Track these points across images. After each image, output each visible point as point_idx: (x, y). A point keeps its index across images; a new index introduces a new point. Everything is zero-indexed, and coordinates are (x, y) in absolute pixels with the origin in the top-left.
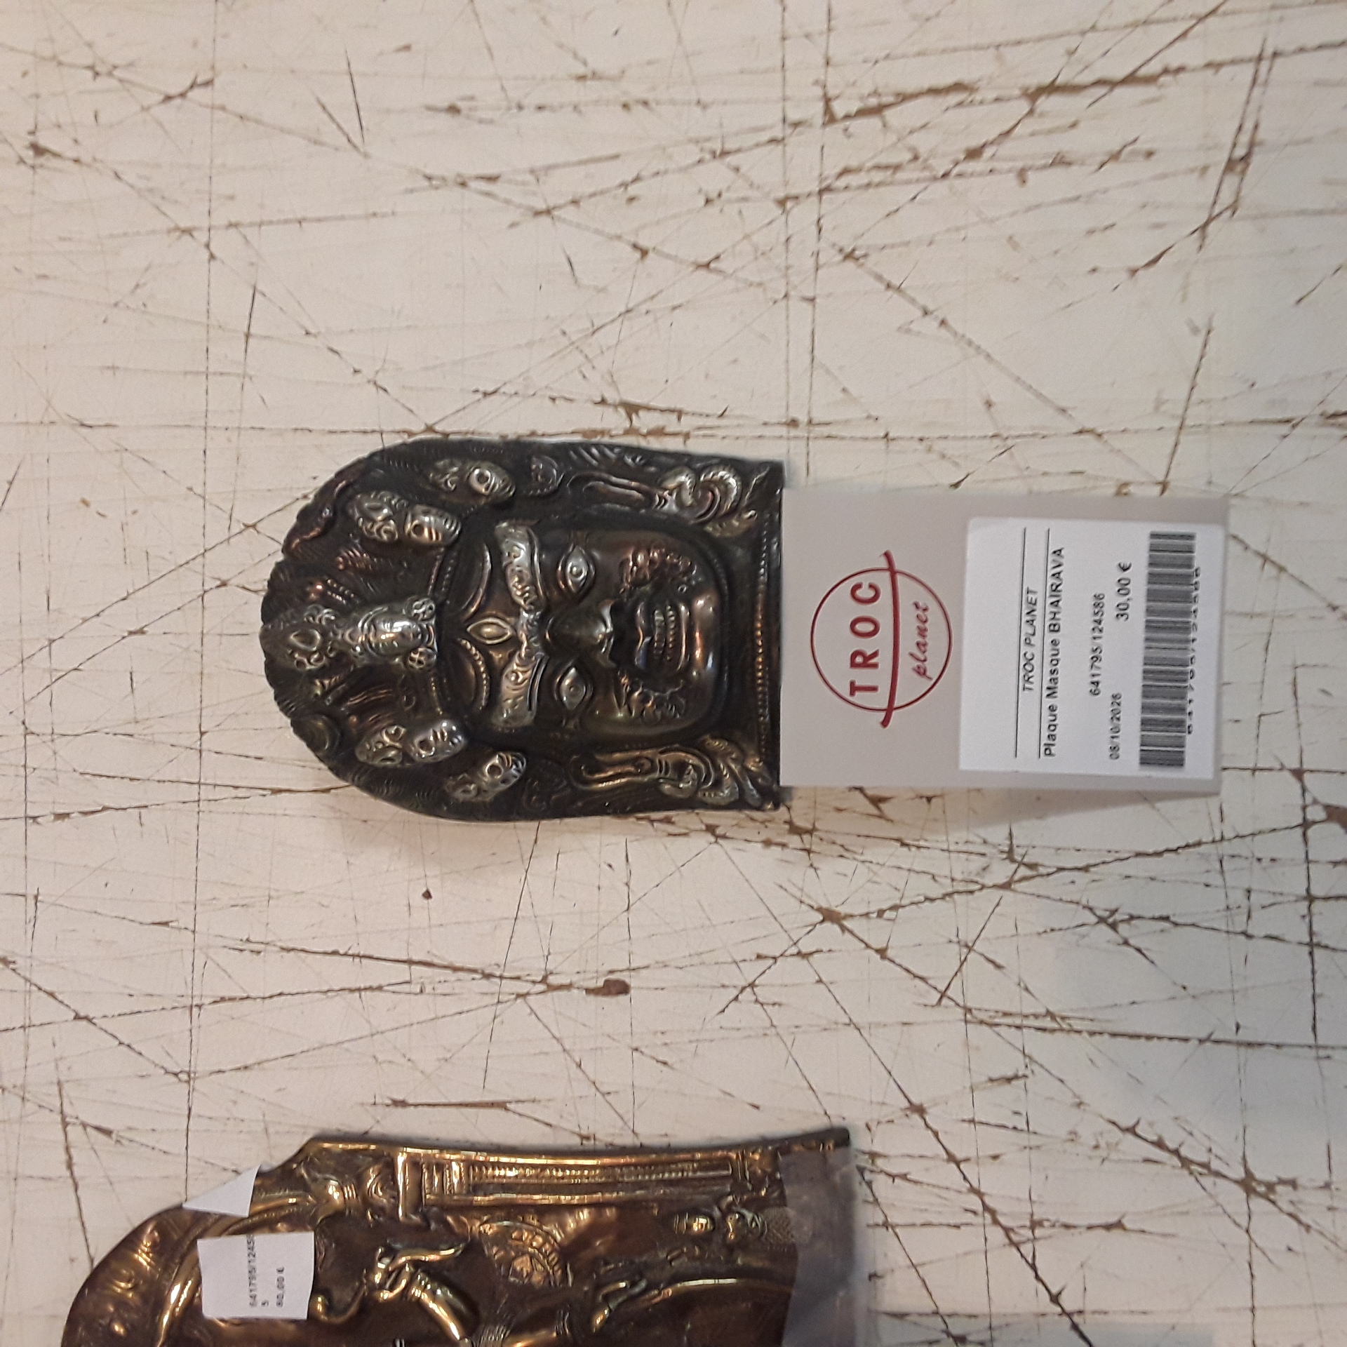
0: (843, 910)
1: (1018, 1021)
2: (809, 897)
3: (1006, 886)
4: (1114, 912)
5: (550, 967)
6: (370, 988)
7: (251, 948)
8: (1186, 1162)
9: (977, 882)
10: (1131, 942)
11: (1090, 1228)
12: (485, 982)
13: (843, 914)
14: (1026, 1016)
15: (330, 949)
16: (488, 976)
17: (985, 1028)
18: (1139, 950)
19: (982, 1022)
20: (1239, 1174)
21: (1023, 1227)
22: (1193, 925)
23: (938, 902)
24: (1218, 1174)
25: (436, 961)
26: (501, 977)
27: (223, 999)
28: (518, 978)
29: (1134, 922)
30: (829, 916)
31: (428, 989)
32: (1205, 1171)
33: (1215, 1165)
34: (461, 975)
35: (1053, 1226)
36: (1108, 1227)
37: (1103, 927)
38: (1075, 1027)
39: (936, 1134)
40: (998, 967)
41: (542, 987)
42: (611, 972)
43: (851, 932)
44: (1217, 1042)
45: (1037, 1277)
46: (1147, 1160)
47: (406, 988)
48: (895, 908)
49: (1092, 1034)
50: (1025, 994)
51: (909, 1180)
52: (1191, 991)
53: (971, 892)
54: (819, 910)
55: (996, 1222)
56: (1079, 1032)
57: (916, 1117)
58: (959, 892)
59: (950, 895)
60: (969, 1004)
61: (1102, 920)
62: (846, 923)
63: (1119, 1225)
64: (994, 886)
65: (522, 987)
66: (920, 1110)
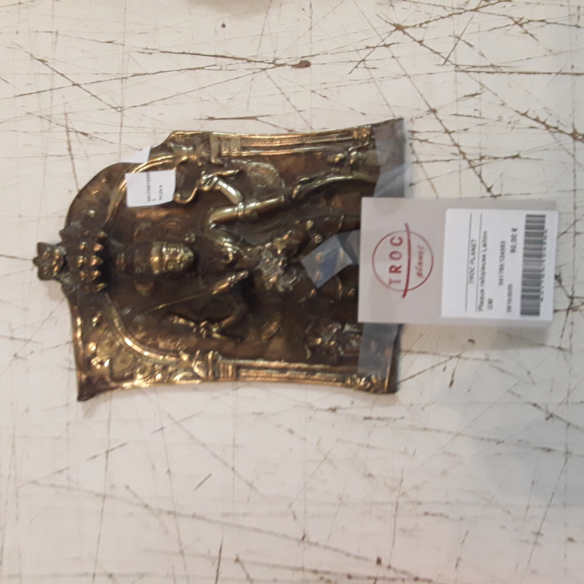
0: (404, 24)
1: (478, 70)
2: (390, 19)
3: (476, 10)
4: (521, 19)
5: (276, 56)
6: (199, 68)
7: (148, 52)
8: (548, 127)
9: (463, 9)
10: (529, 32)
11: (506, 158)
12: (248, 64)
13: (404, 27)
14: (482, 67)
15: (182, 51)
16: (249, 61)
17: (464, 73)
18: (531, 35)
19: (463, 71)
20: (571, 131)
21: (476, 159)
22: (555, 23)
23: (446, 19)
24: (561, 132)
25: (228, 55)
26: (255, 62)
27: (136, 75)
28: (262, 62)
29: (530, 23)
30: (399, 27)
31: (224, 68)
32: (555, 130)
33: (561, 128)
34: (238, 61)
35: (489, 158)
36: (514, 157)
37: (517, 26)
38: (504, 71)
39: (441, 121)
40: (471, 46)
41: (273, 65)
42: (303, 57)
43: (408, 34)
44: (564, 74)
45: (482, 181)
46: (531, 127)
47: (214, 68)
48: (427, 22)
49: (511, 73)
50: (482, 57)
51: (429, 142)
52: (553, 52)
53: (460, 13)
54: (394, 25)
55: (465, 158)
56: (504, 73)
57: (432, 115)
58: (455, 14)
59: (451, 15)
60: (458, 63)
61: (516, 23)
62: (405, 30)
63: (517, 156)
64: (471, 10)
65: (264, 66)
66: (434, 111)
